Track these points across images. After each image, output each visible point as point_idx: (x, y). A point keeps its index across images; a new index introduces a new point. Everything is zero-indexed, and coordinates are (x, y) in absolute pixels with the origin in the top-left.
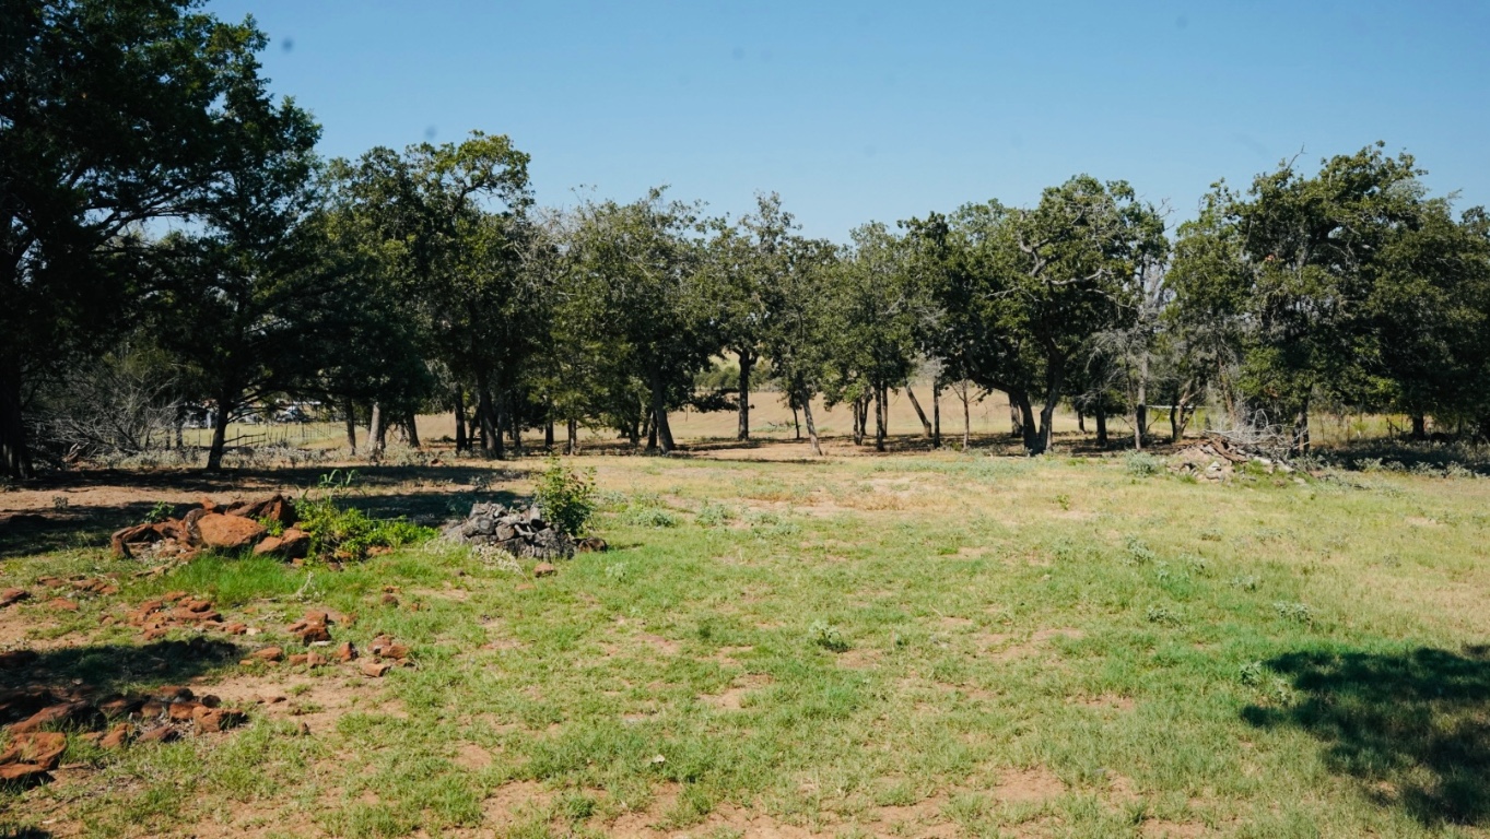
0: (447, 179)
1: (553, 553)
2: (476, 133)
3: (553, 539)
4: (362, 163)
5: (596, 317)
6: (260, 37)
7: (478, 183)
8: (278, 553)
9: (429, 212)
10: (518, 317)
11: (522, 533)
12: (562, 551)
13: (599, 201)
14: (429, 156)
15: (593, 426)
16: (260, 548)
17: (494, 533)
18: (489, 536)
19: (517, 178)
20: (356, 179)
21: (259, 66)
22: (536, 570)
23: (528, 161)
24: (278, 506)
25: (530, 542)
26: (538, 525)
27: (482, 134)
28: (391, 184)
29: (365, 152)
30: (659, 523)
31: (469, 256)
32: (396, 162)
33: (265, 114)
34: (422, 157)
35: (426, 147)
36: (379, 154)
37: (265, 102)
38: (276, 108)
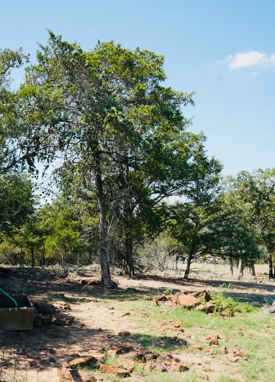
4: (237, 177)
6: (205, 137)
8: (203, 310)
9: (261, 193)
14: (261, 173)
16: (198, 308)
20: (235, 182)
21: (204, 147)
24: (205, 294)
28: (247, 183)
29: (238, 173)
32: (249, 176)
33: (206, 162)
34: (258, 173)
35: (260, 170)
36: (243, 173)
37: (206, 158)
38: (209, 160)
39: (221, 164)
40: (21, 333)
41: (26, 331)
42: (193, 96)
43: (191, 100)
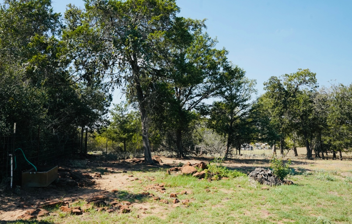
0: (293, 83)
1: (273, 184)
2: (299, 69)
3: (274, 180)
4: (269, 81)
5: (338, 118)
6: (227, 52)
7: (301, 83)
8: (197, 176)
9: (286, 92)
10: (314, 119)
11: (264, 177)
12: (276, 184)
13: (337, 84)
14: (287, 77)
15: (346, 152)
16: (194, 175)
17: (257, 176)
18: (255, 177)
19: (313, 80)
20: (268, 85)
21: (227, 59)
22: (262, 188)
23: (315, 75)
24: (202, 164)
25: (266, 180)
26: (270, 175)
27: (301, 69)
28: (275, 85)
29: (269, 78)
30: (329, 180)
31: (298, 103)
32: (277, 79)
33: (231, 70)
34: (285, 77)
35: (286, 75)
36: (273, 78)
37: (231, 67)
38: (233, 68)
39: (244, 71)
40: (39, 189)
41: (43, 188)
42: (205, 22)
43: (204, 25)
